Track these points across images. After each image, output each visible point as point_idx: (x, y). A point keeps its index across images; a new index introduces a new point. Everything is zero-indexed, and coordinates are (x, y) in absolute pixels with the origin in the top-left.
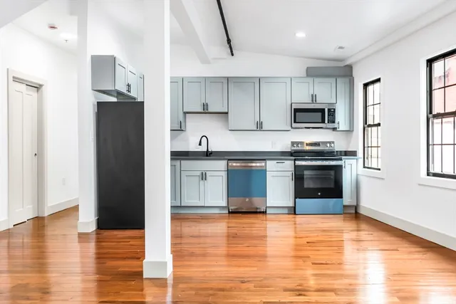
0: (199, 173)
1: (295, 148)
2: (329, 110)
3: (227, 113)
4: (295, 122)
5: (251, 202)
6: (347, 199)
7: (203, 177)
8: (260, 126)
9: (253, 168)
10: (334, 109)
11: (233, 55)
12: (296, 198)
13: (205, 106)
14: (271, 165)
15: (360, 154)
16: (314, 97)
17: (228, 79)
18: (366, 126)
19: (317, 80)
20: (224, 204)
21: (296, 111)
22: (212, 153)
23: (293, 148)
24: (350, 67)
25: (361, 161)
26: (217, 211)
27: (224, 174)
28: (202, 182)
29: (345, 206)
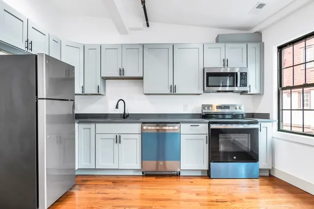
0: (114, 136)
1: (206, 111)
2: (241, 74)
3: (142, 78)
4: (208, 86)
5: (164, 165)
6: (263, 162)
7: (118, 140)
8: (173, 91)
9: (167, 132)
10: (246, 73)
11: (148, 26)
12: (210, 162)
13: (122, 71)
14: (185, 128)
15: (274, 116)
16: (225, 62)
17: (143, 45)
18: (280, 88)
19: (228, 45)
20: (138, 167)
21: (209, 75)
22: (128, 115)
23: (204, 111)
24: (259, 34)
25: (276, 124)
26: (131, 173)
27: (139, 137)
28: (116, 145)
29: (260, 170)
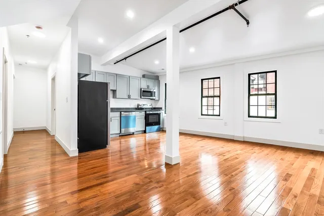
4: (143, 96)
6: (161, 125)
8: (129, 97)
10: (155, 92)
12: (145, 126)
15: (164, 108)
16: (148, 87)
18: (165, 99)
19: (149, 80)
20: (118, 132)
24: (158, 77)
25: (164, 111)
27: (119, 119)
29: (161, 128)
